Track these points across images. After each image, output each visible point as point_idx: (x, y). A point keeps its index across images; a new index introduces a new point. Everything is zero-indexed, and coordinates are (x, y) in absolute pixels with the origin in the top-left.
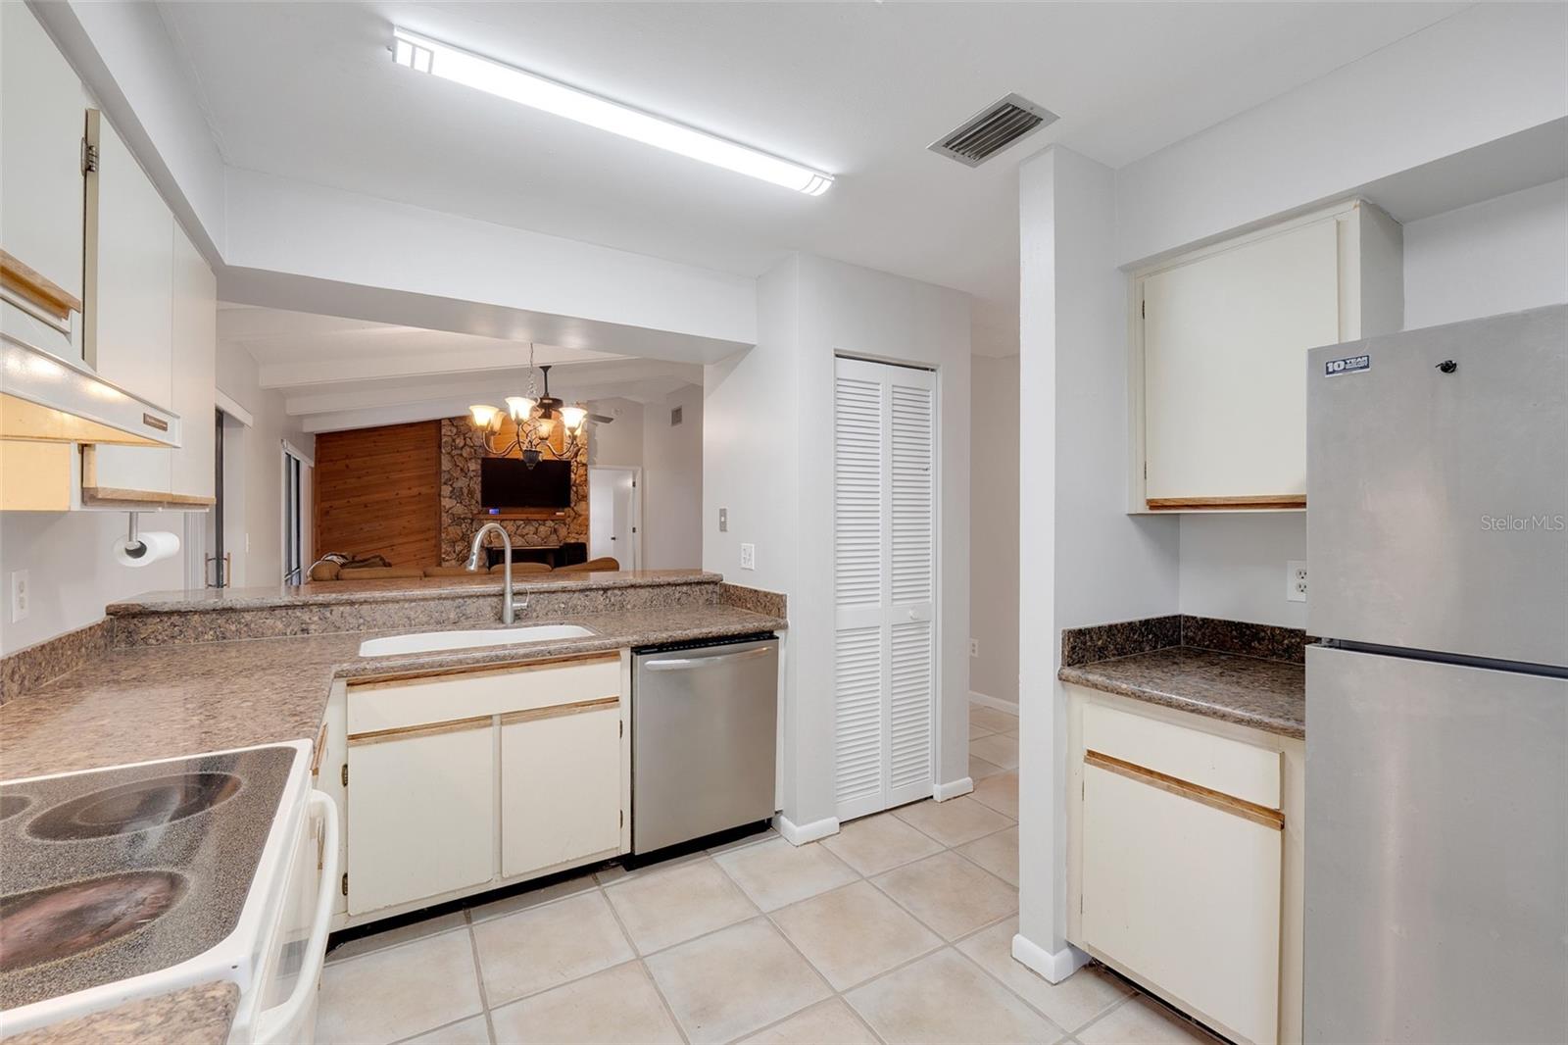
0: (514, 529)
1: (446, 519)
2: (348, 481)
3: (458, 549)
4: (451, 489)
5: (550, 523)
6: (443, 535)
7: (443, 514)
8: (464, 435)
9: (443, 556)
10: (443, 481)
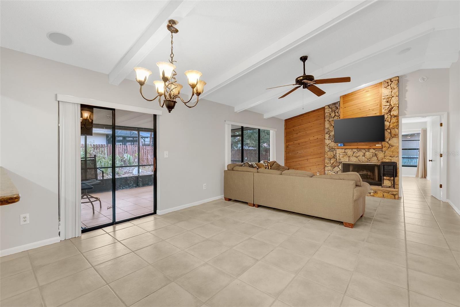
0: (352, 153)
1: (327, 149)
2: (294, 135)
3: (332, 162)
4: (329, 136)
5: (372, 151)
6: (326, 156)
7: (326, 147)
8: (334, 111)
9: (326, 164)
10: (326, 132)
